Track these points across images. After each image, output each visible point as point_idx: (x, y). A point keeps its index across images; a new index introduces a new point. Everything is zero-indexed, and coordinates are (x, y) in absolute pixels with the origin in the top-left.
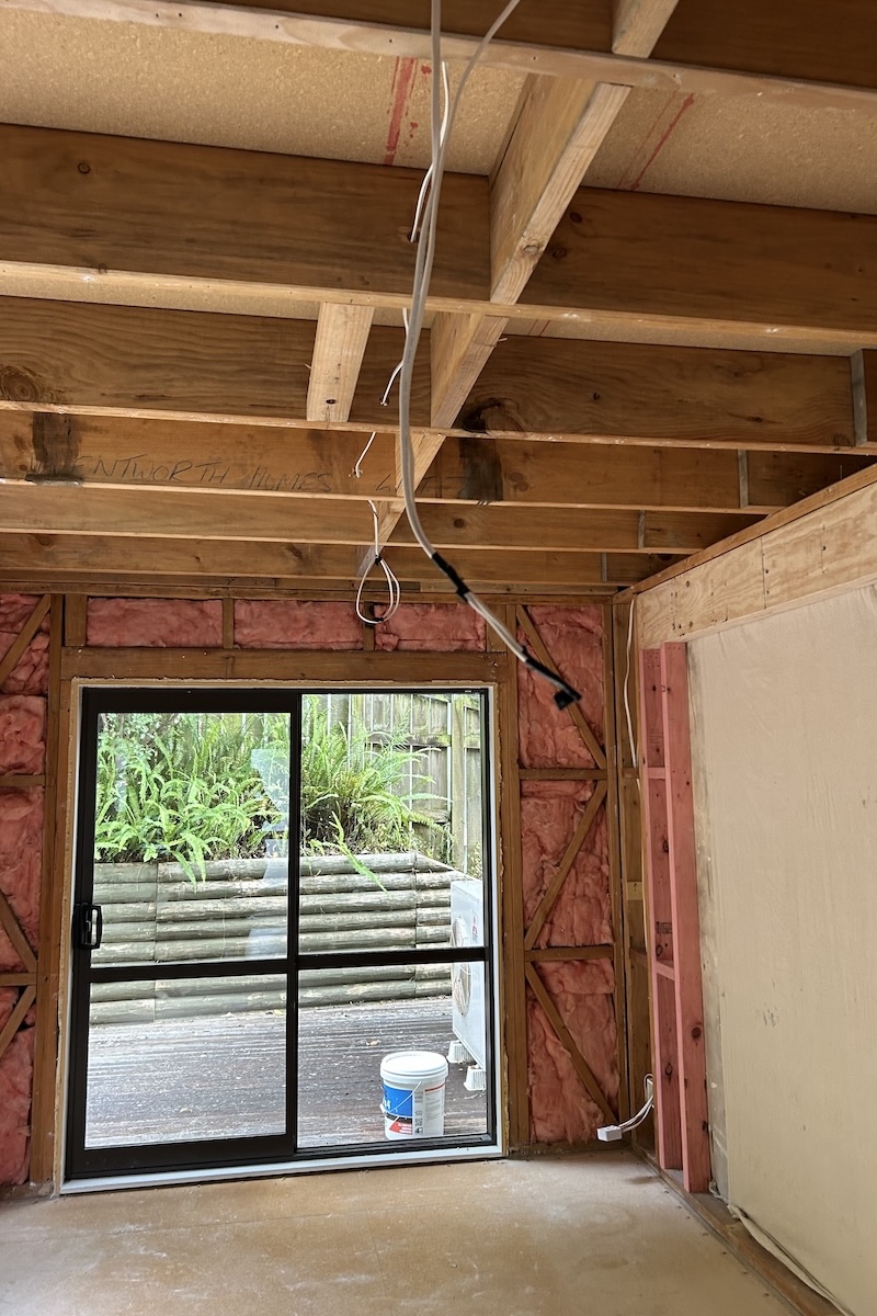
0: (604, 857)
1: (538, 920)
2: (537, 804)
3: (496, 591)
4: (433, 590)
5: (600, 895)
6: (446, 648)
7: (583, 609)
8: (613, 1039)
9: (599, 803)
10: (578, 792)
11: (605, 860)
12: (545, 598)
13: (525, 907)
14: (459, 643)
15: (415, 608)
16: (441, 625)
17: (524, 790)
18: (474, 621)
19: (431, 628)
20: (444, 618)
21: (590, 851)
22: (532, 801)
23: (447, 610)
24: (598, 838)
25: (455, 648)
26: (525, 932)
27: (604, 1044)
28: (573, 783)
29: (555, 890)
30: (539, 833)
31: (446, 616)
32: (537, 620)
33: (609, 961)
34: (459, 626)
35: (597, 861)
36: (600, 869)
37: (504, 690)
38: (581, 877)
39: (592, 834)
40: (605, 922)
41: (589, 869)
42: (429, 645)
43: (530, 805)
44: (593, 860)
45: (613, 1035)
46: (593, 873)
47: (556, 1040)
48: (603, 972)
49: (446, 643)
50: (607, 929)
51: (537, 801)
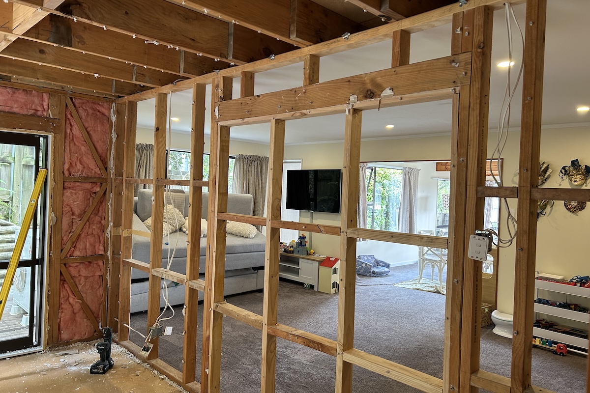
0: (103, 217)
1: (69, 245)
2: (71, 192)
3: (55, 88)
4: (19, 82)
5: (100, 234)
6: (25, 113)
7: (100, 103)
8: (101, 294)
9: (102, 193)
10: (93, 188)
11: (103, 218)
12: (82, 96)
13: (62, 239)
14: (33, 111)
15: (8, 90)
16: (23, 101)
17: (65, 186)
18: (42, 101)
19: (17, 101)
20: (25, 97)
21: (96, 214)
22: (69, 191)
23: (27, 93)
24: (101, 209)
25: (30, 113)
26: (62, 250)
27: (97, 297)
28: (91, 184)
29: (78, 232)
30: (72, 206)
31: (26, 96)
32: (77, 105)
33: (102, 262)
34: (34, 103)
35: (100, 218)
36: (100, 222)
37: (58, 138)
38: (91, 226)
39: (98, 207)
40: (101, 245)
41: (95, 222)
42: (15, 110)
43: (68, 193)
44: (97, 218)
45: (101, 292)
46: (97, 224)
47: (74, 297)
48: (99, 266)
49: (25, 110)
50: (102, 248)
51: (72, 191)
